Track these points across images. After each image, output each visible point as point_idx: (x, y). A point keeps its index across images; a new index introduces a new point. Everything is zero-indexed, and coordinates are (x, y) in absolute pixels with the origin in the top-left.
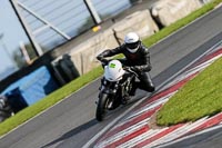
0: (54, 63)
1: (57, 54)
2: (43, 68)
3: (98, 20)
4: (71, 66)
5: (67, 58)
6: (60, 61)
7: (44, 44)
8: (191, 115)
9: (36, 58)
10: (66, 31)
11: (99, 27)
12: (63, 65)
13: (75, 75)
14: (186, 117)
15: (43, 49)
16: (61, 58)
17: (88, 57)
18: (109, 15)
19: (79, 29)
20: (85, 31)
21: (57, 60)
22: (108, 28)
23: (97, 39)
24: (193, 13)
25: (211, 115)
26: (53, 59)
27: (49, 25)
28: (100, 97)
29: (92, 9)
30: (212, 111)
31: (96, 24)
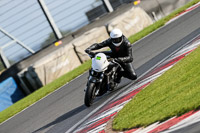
0: (20, 74)
1: (23, 66)
2: (11, 79)
3: (60, 36)
4: (35, 77)
5: (32, 70)
6: (25, 73)
7: (11, 58)
8: (143, 121)
9: (4, 70)
10: (31, 46)
11: (60, 42)
12: (28, 76)
13: (39, 85)
14: (138, 122)
15: (10, 62)
16: (26, 70)
17: (50, 69)
18: (69, 31)
19: (43, 44)
20: (47, 46)
21: (22, 72)
22: (68, 43)
23: (58, 52)
24: (145, 29)
25: (161, 121)
26: (19, 71)
27: (16, 40)
28: (88, 85)
29: (54, 26)
30: (162, 117)
31: (58, 40)
